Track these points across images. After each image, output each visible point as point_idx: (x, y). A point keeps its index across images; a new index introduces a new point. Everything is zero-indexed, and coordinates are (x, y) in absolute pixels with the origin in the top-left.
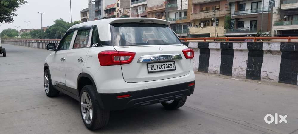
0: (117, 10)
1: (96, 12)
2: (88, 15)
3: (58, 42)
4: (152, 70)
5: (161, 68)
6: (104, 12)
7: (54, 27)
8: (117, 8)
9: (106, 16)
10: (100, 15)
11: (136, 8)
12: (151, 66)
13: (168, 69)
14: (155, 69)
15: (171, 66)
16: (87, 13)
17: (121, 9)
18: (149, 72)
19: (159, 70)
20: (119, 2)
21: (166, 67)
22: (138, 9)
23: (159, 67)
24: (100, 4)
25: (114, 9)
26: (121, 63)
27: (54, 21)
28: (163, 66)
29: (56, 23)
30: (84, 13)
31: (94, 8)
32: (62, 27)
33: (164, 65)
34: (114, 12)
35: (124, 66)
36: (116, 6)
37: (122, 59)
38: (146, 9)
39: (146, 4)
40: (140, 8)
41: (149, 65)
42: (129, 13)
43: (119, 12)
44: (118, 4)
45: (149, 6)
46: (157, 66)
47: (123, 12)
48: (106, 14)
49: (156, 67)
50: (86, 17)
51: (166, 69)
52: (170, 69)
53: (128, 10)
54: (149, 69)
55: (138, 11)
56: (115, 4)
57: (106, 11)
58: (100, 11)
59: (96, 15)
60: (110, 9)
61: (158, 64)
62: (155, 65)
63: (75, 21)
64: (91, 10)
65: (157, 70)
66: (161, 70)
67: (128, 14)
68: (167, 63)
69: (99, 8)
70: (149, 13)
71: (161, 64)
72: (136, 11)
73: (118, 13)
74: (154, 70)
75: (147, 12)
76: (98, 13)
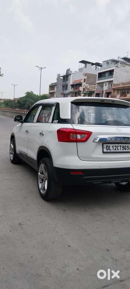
0: (83, 85)
1: (63, 86)
2: (55, 89)
3: (26, 112)
4: (107, 150)
5: (116, 149)
6: (70, 87)
7: (24, 99)
8: (84, 84)
9: (72, 91)
10: (67, 89)
11: (102, 84)
12: (107, 146)
13: (124, 151)
14: (111, 150)
15: (128, 148)
16: (55, 87)
17: (87, 85)
18: (104, 152)
19: (114, 151)
20: (86, 78)
21: (122, 148)
22: (103, 85)
23: (114, 148)
24: (68, 79)
25: (80, 85)
26: (77, 141)
27: (25, 93)
28: (119, 148)
29: (27, 95)
30: (52, 87)
31: (61, 83)
32: (32, 99)
33: (121, 146)
34: (80, 87)
35: (79, 144)
36: (82, 81)
37: (79, 137)
38: (111, 86)
39: (112, 81)
40: (106, 85)
41: (105, 146)
42: (95, 88)
43: (84, 87)
44: (84, 79)
45: (115, 82)
46: (113, 147)
47: (88, 87)
48: (72, 89)
49: (111, 148)
50: (53, 91)
51: (122, 151)
52: (127, 151)
53: (94, 86)
54: (104, 149)
55: (103, 87)
56: (82, 79)
57: (73, 86)
58: (67, 86)
59: (63, 90)
60: (77, 85)
61: (114, 145)
62: (111, 145)
63: (43, 94)
64: (59, 84)
65: (112, 151)
66: (117, 151)
67: (94, 90)
68: (124, 145)
69: (67, 83)
70: (114, 90)
71: (117, 145)
72: (102, 87)
73: (84, 89)
74: (109, 151)
75: (113, 88)
76: (65, 87)
